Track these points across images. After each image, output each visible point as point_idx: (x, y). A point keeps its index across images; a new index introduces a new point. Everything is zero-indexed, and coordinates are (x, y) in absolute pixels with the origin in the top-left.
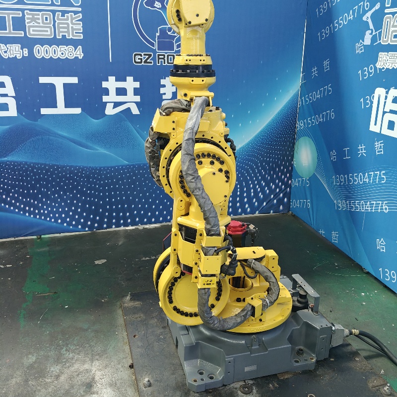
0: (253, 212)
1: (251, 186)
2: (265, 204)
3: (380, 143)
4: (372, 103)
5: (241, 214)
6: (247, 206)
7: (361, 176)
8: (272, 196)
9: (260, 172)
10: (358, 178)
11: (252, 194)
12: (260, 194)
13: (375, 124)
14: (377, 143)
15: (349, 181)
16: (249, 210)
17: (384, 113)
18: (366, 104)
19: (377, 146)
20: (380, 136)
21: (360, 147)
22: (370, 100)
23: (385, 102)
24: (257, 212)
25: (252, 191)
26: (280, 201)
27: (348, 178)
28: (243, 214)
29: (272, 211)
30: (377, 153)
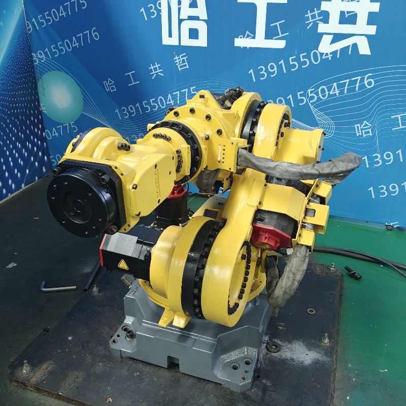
0: (18, 187)
1: (8, 153)
2: (27, 171)
3: (182, 57)
4: (159, 11)
5: (7, 196)
6: (10, 182)
7: (161, 100)
8: (32, 159)
9: (11, 131)
10: (157, 103)
11: (12, 164)
12: (20, 160)
13: (170, 36)
14: (177, 58)
15: (144, 109)
16: (13, 186)
17: (180, 21)
18: (149, 14)
19: (177, 61)
20: (179, 49)
21: (152, 67)
22: (156, 9)
23: (179, 9)
24: (23, 185)
25: (10, 159)
26: (42, 162)
27: (142, 106)
28: (9, 195)
29: (37, 178)
30: (180, 69)
